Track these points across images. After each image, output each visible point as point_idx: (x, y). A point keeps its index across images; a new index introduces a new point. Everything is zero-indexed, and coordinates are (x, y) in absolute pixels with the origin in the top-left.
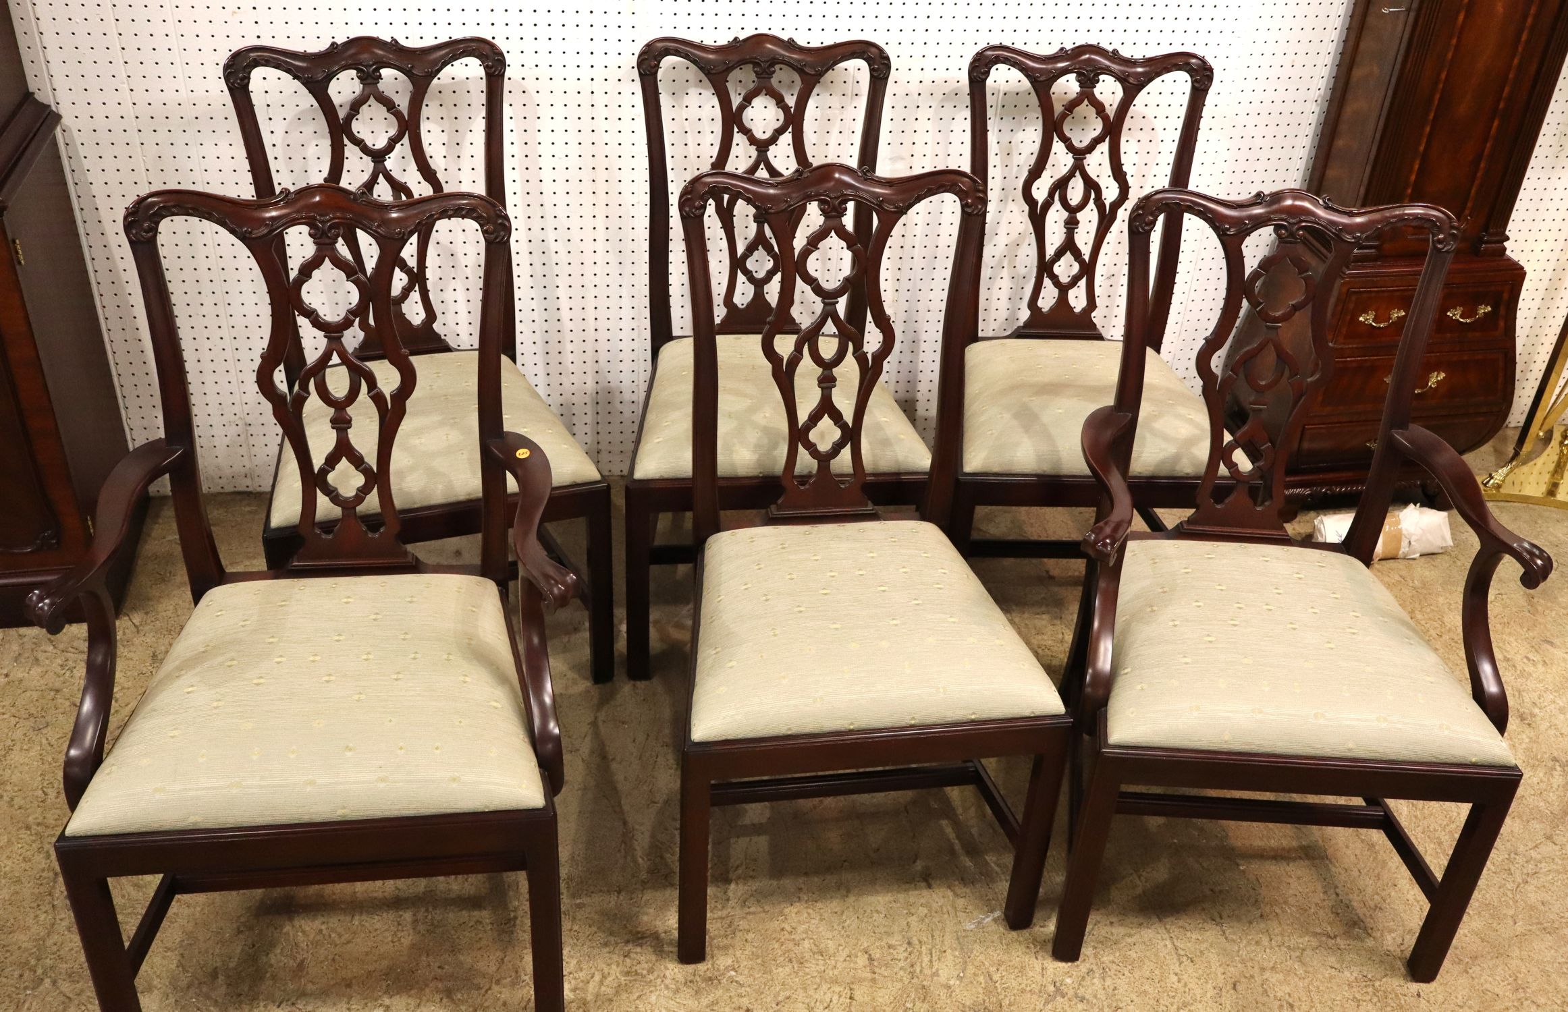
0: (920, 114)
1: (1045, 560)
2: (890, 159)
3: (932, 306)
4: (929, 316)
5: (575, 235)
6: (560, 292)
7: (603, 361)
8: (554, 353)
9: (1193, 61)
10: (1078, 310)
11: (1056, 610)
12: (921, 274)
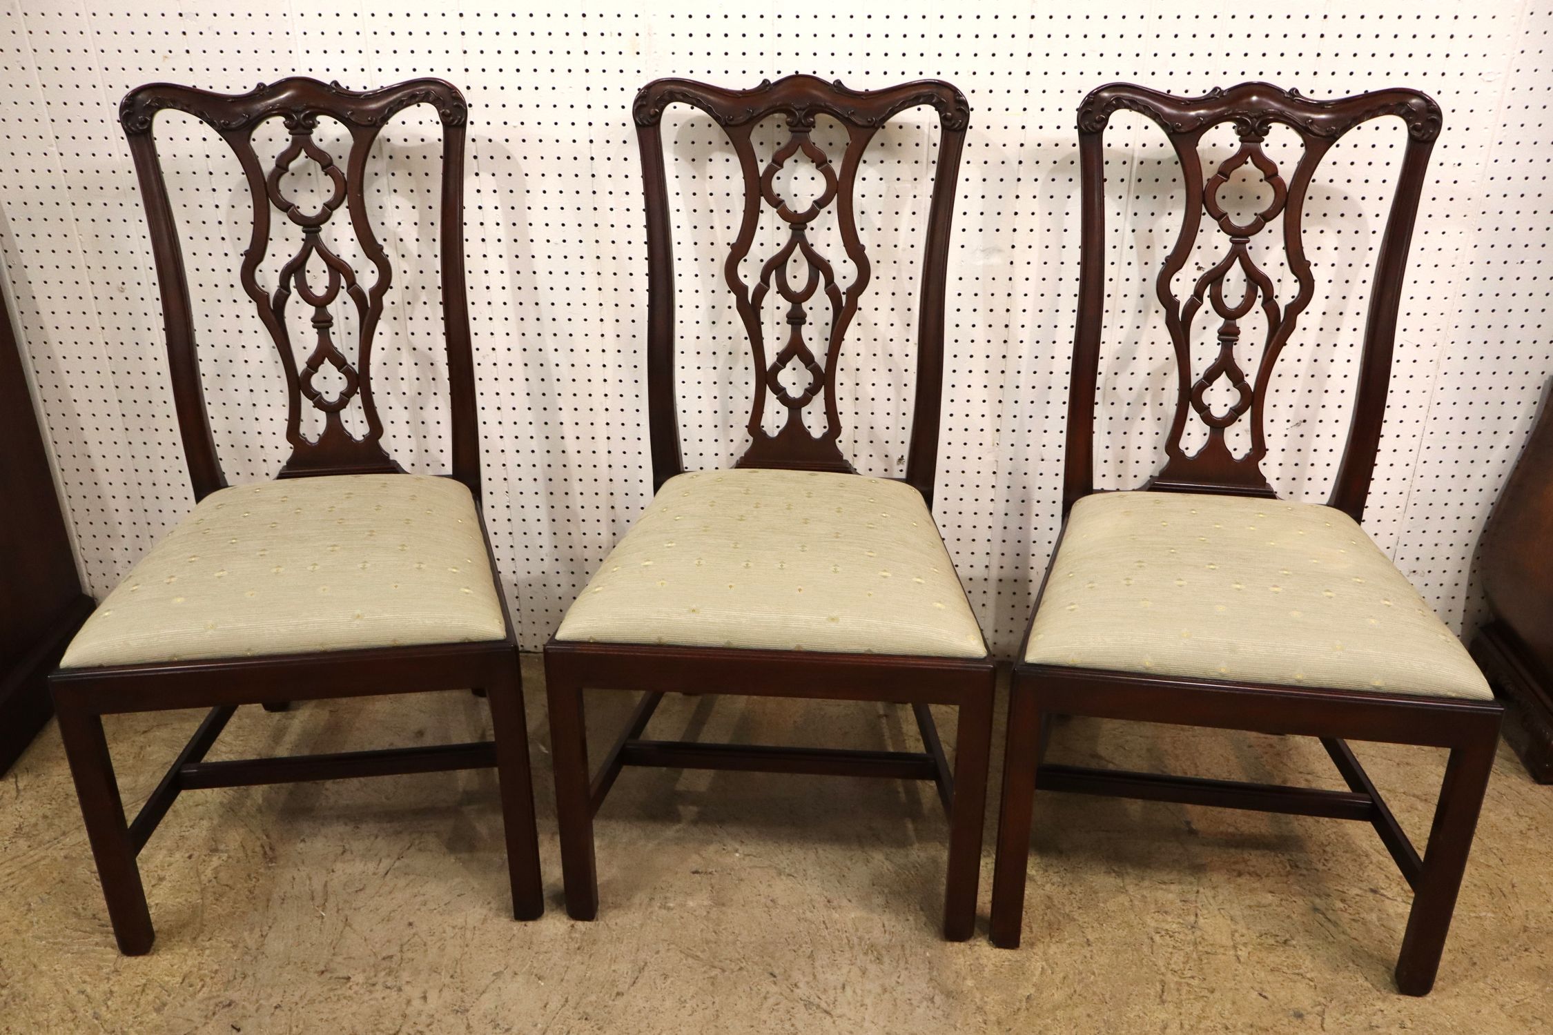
0: (1021, 189)
1: (1189, 806)
2: (983, 251)
3: (1045, 453)
4: (1042, 467)
5: (579, 343)
6: (563, 416)
7: (620, 508)
8: (559, 494)
9: (1414, 101)
10: (1238, 456)
11: (1192, 879)
12: (1030, 409)
